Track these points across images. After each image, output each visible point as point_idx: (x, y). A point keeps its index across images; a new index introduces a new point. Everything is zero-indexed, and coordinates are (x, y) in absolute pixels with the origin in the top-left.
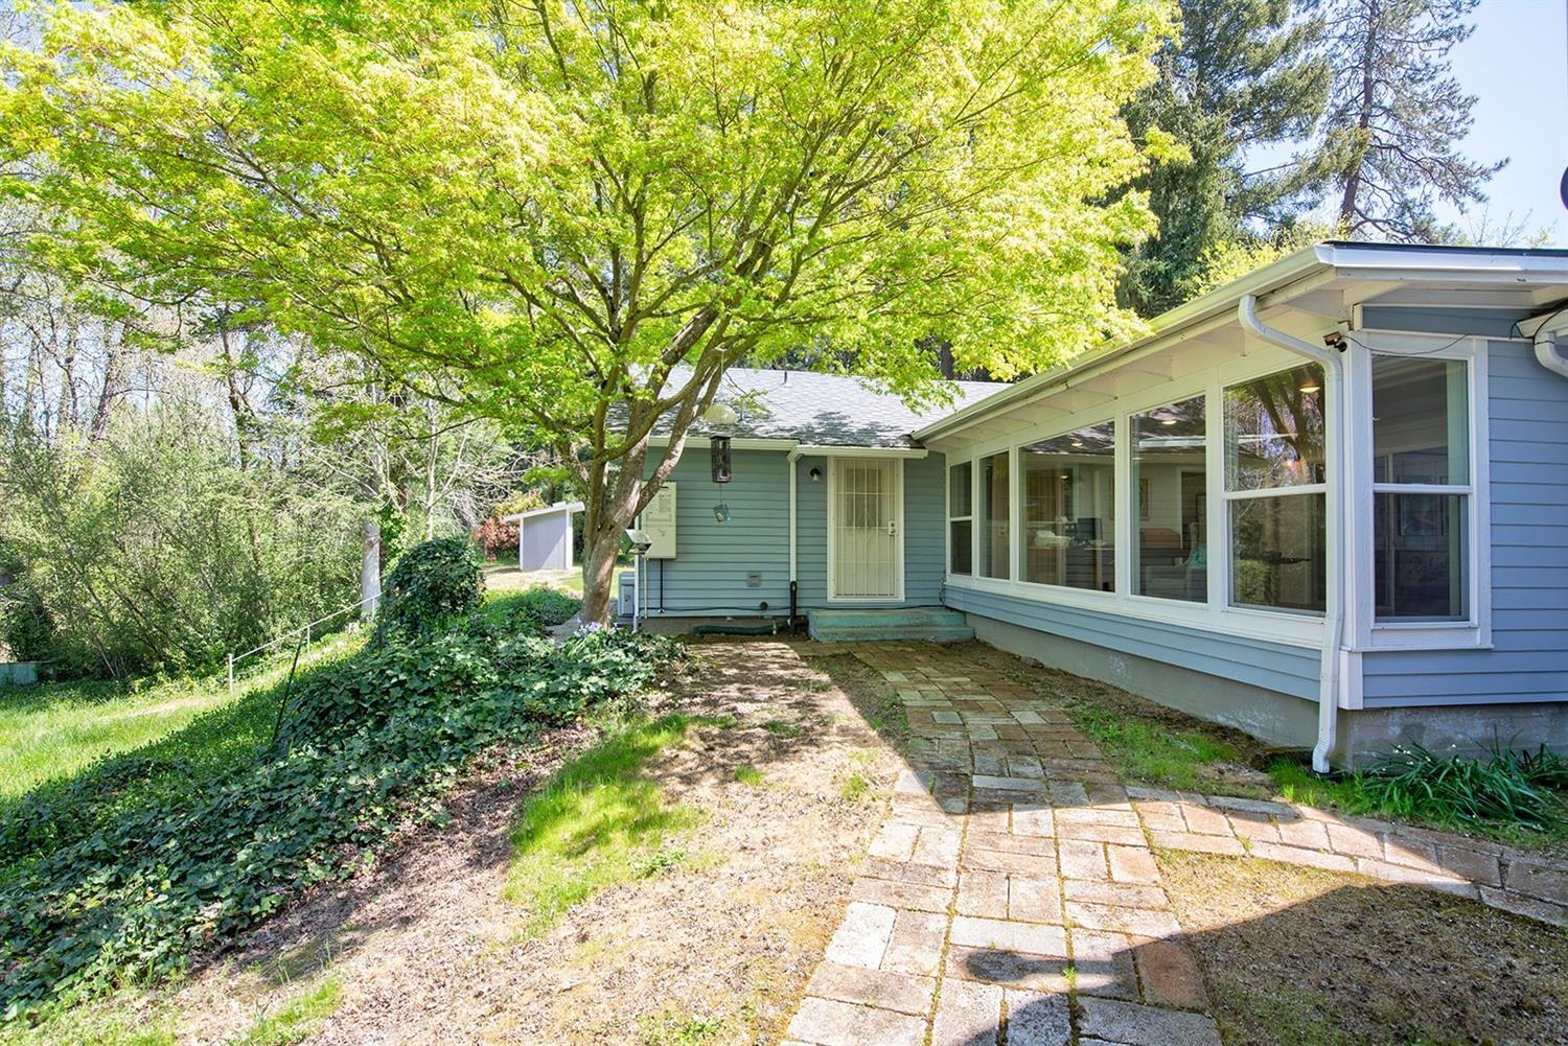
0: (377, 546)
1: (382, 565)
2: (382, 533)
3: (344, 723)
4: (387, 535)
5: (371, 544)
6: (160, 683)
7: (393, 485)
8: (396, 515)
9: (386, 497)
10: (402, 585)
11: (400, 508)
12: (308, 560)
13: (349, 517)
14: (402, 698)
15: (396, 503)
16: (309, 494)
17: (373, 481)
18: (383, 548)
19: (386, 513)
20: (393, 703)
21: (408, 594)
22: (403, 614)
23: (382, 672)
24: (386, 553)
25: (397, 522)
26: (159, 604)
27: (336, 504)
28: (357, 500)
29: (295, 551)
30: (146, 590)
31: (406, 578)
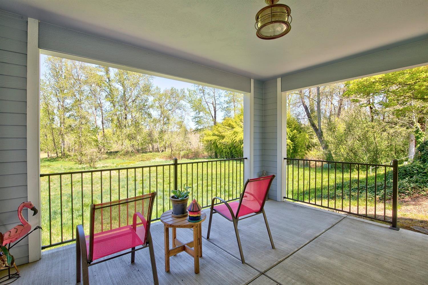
0: (414, 141)
1: (415, 146)
2: (416, 137)
3: (402, 176)
4: (417, 138)
5: (412, 140)
6: (355, 171)
7: (419, 124)
8: (420, 132)
9: (417, 127)
10: (421, 151)
11: (422, 130)
12: (391, 145)
13: (405, 133)
14: (417, 173)
15: (420, 129)
16: (392, 128)
17: (413, 123)
18: (416, 141)
19: (417, 131)
20: (415, 174)
21: (423, 153)
22: (421, 158)
23: (412, 167)
24: (417, 143)
25: (420, 134)
26: (354, 154)
27: (401, 130)
28: (407, 128)
29: (387, 142)
30: (351, 151)
31: (422, 149)
